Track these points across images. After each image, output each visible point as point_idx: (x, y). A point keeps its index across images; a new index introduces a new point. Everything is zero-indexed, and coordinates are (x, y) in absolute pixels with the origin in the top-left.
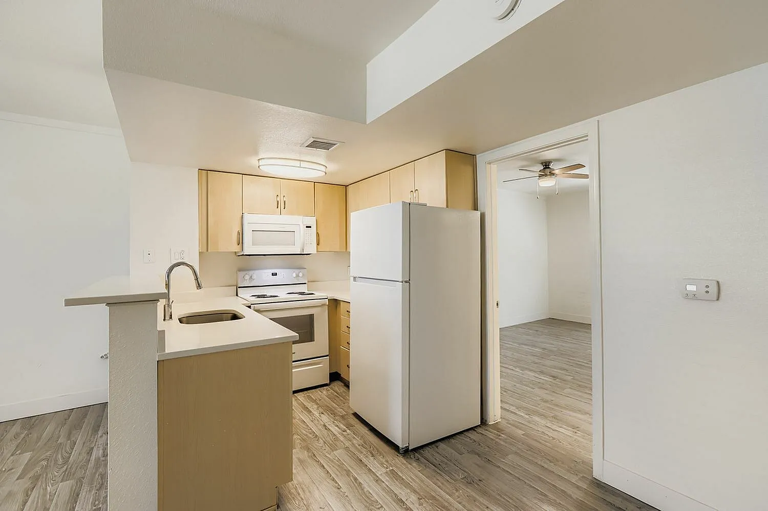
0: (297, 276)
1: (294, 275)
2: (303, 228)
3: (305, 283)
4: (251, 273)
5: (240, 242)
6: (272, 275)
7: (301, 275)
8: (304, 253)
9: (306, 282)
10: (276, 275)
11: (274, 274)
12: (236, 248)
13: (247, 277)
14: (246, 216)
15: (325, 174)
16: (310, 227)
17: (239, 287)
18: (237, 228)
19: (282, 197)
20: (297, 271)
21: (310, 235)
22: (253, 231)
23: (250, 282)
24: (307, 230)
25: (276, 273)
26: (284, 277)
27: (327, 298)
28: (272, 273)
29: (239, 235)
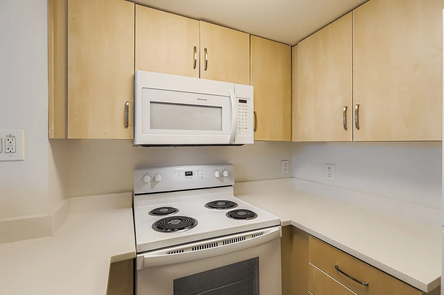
0: (221, 175)
1: (217, 174)
2: (235, 102)
3: (231, 186)
4: (153, 171)
5: (130, 122)
6: (186, 175)
7: (226, 174)
8: (236, 143)
9: (233, 183)
10: (192, 175)
11: (189, 174)
13: (148, 179)
14: (139, 73)
16: (245, 102)
17: (136, 195)
19: (203, 51)
20: (221, 168)
21: (244, 114)
22: (151, 102)
23: (152, 187)
24: (241, 106)
25: (192, 172)
26: (202, 177)
27: (280, 225)
28: (186, 172)
29: (128, 111)
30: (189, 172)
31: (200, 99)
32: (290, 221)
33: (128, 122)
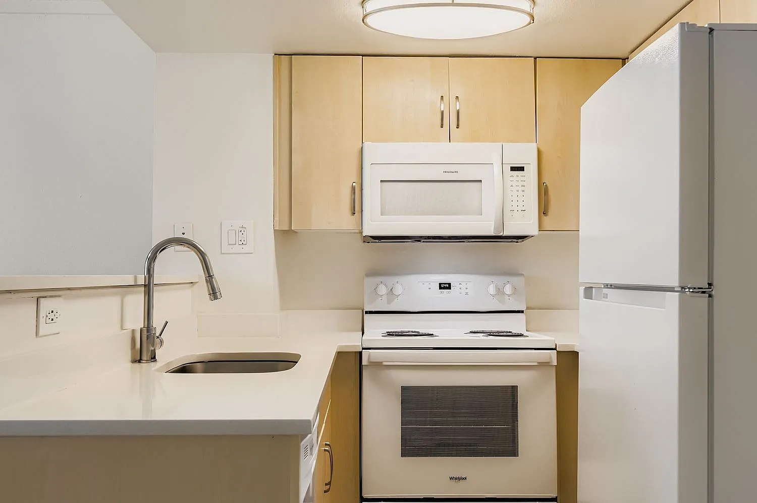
0: (500, 292)
1: (492, 290)
2: (504, 172)
3: (522, 312)
4: (391, 280)
5: (356, 208)
6: (441, 288)
7: (508, 289)
8: (506, 233)
10: (449, 288)
11: (445, 286)
12: (347, 223)
13: (383, 290)
15: (528, 19)
16: (522, 169)
17: (367, 313)
18: (351, 178)
19: (453, 99)
20: (500, 280)
21: (521, 189)
22: (381, 181)
23: (389, 302)
24: (515, 176)
25: (450, 284)
26: (467, 294)
27: (555, 349)
28: (440, 284)
29: (354, 193)
30: (444, 284)
31: (448, 172)
32: (573, 346)
33: (354, 207)
